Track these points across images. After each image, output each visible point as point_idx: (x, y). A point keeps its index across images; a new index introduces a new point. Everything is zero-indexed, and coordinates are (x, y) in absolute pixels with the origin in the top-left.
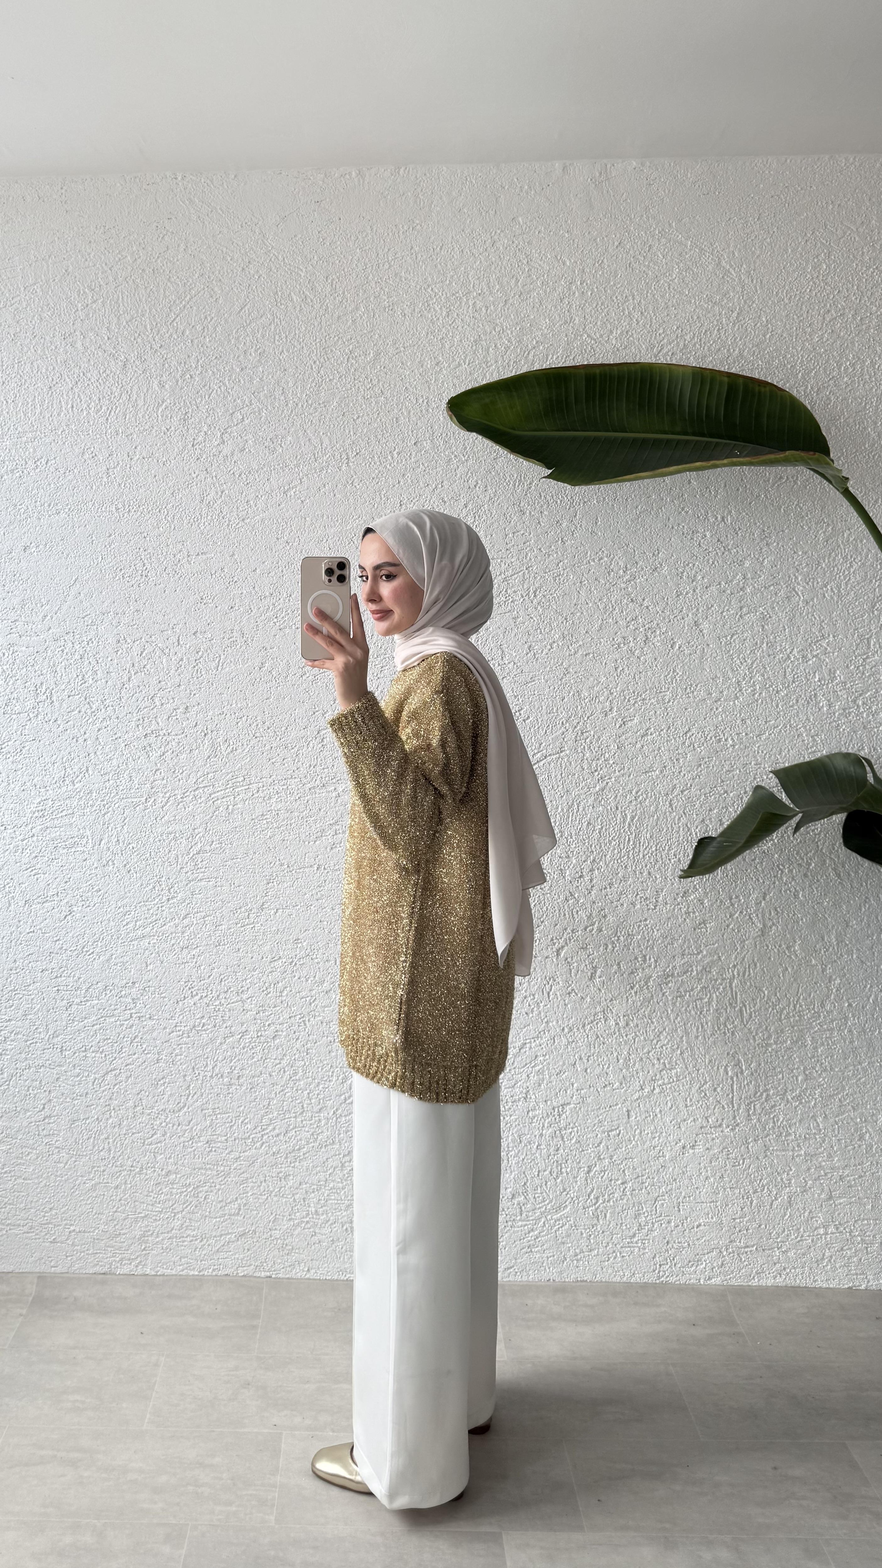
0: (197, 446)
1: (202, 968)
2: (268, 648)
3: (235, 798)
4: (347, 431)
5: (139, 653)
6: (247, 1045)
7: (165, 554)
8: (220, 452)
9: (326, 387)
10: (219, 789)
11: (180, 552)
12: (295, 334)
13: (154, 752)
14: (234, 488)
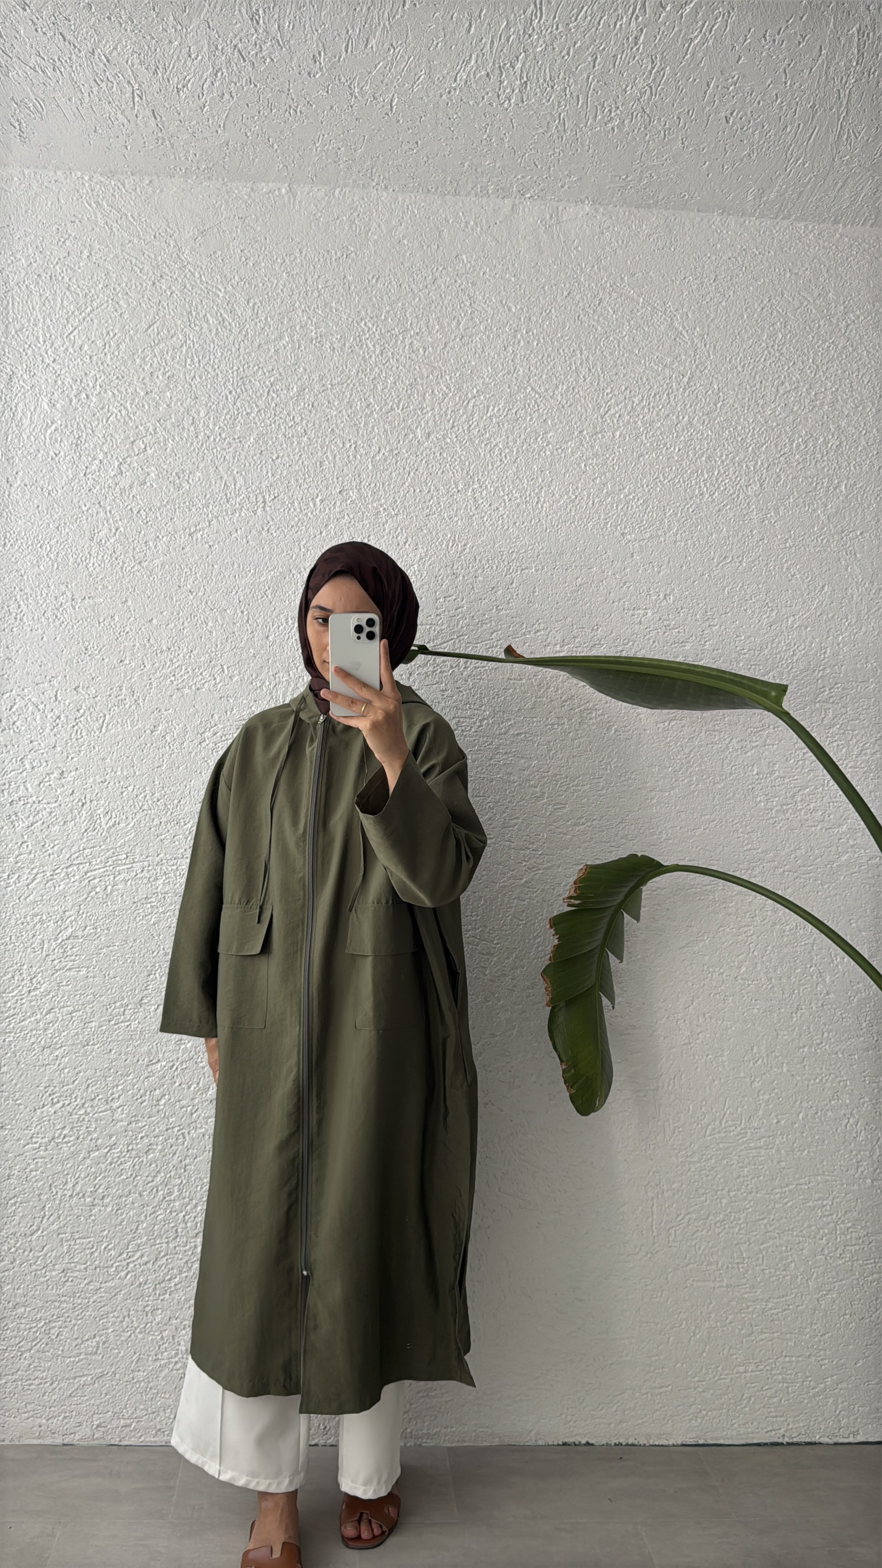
0: (90, 476)
1: (66, 1071)
2: (163, 710)
3: (114, 878)
4: (265, 472)
5: (9, 707)
6: (115, 1160)
7: (44, 595)
8: (116, 484)
9: (242, 421)
10: (97, 867)
11: (63, 594)
12: (210, 360)
13: (21, 822)
14: (131, 525)
